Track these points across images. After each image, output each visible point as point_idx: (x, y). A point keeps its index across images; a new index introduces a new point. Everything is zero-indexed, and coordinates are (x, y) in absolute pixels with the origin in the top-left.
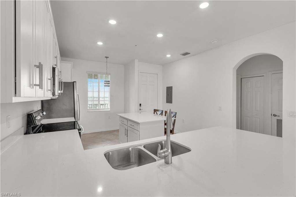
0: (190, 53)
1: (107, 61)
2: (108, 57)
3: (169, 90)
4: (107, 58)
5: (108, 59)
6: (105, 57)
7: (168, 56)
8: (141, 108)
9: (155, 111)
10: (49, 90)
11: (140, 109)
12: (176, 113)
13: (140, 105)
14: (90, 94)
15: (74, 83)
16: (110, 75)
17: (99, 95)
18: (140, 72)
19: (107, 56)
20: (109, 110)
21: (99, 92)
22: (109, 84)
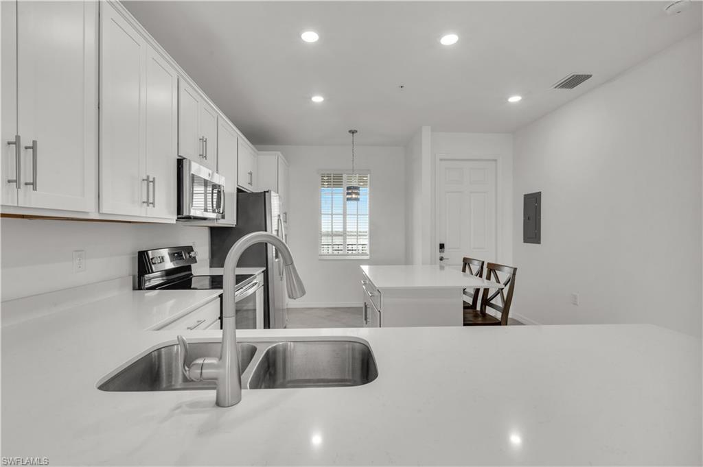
0: (591, 76)
1: (353, 141)
3: (532, 204)
4: (353, 133)
5: (355, 134)
6: (350, 131)
7: (515, 99)
8: (443, 255)
9: (467, 262)
10: (144, 202)
11: (441, 259)
12: (515, 270)
13: (442, 246)
14: (325, 226)
15: (267, 194)
16: (370, 173)
17: (345, 227)
18: (441, 160)
19: (353, 129)
20: (367, 257)
21: (345, 215)
22: (358, 194)
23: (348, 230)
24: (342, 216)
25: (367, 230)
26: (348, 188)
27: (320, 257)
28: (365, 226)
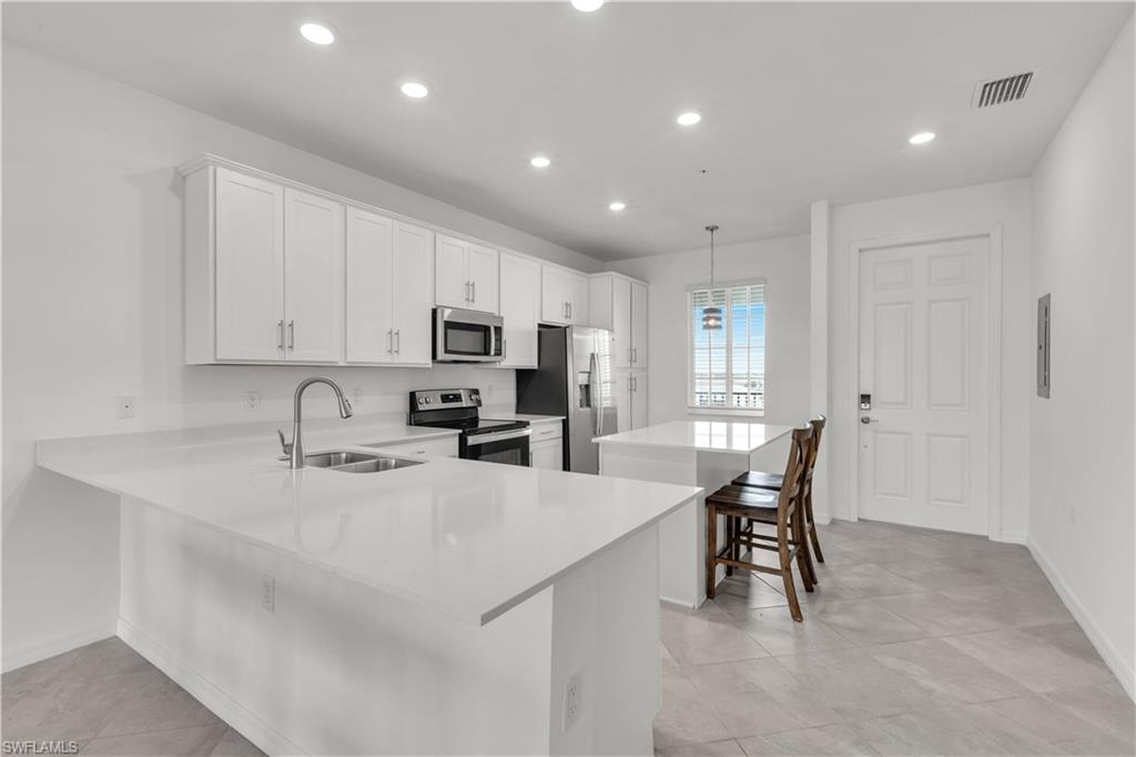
1: (713, 242)
2: (717, 228)
3: (1043, 320)
4: (712, 230)
6: (707, 228)
8: (868, 414)
11: (867, 421)
13: (865, 398)
14: (701, 366)
15: (568, 329)
17: (729, 367)
18: (862, 251)
19: (710, 224)
20: (762, 414)
21: (729, 348)
22: (719, 319)
23: (734, 372)
24: (724, 351)
25: (763, 371)
26: (706, 311)
27: (690, 411)
28: (759, 368)
